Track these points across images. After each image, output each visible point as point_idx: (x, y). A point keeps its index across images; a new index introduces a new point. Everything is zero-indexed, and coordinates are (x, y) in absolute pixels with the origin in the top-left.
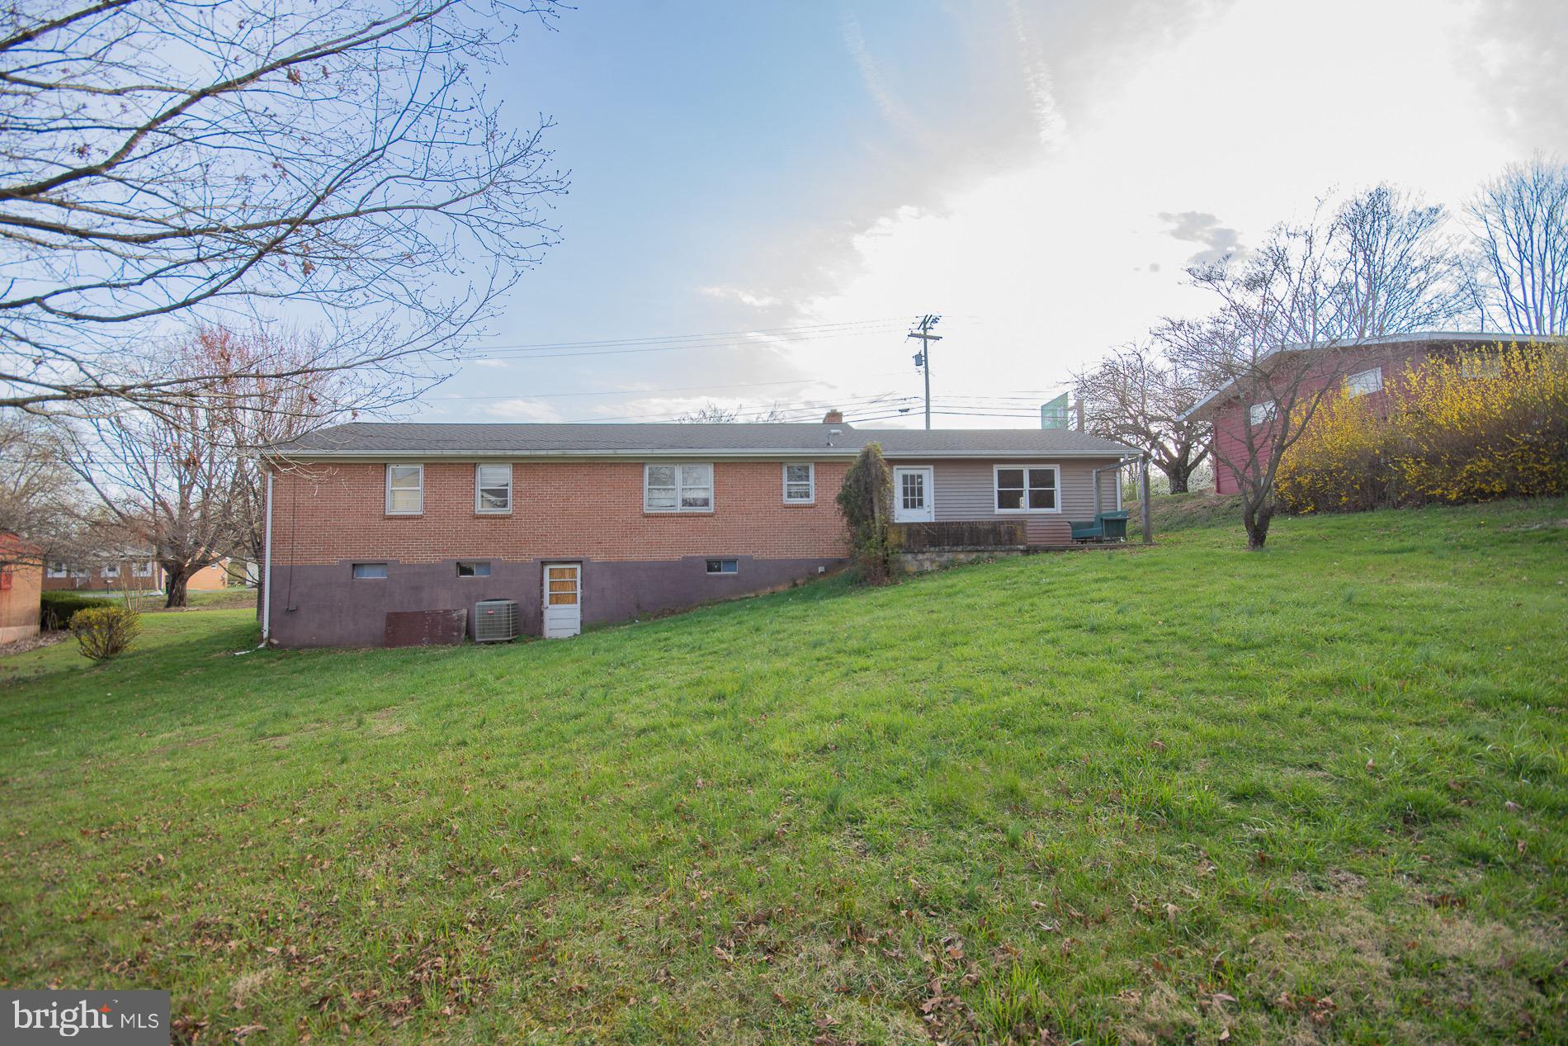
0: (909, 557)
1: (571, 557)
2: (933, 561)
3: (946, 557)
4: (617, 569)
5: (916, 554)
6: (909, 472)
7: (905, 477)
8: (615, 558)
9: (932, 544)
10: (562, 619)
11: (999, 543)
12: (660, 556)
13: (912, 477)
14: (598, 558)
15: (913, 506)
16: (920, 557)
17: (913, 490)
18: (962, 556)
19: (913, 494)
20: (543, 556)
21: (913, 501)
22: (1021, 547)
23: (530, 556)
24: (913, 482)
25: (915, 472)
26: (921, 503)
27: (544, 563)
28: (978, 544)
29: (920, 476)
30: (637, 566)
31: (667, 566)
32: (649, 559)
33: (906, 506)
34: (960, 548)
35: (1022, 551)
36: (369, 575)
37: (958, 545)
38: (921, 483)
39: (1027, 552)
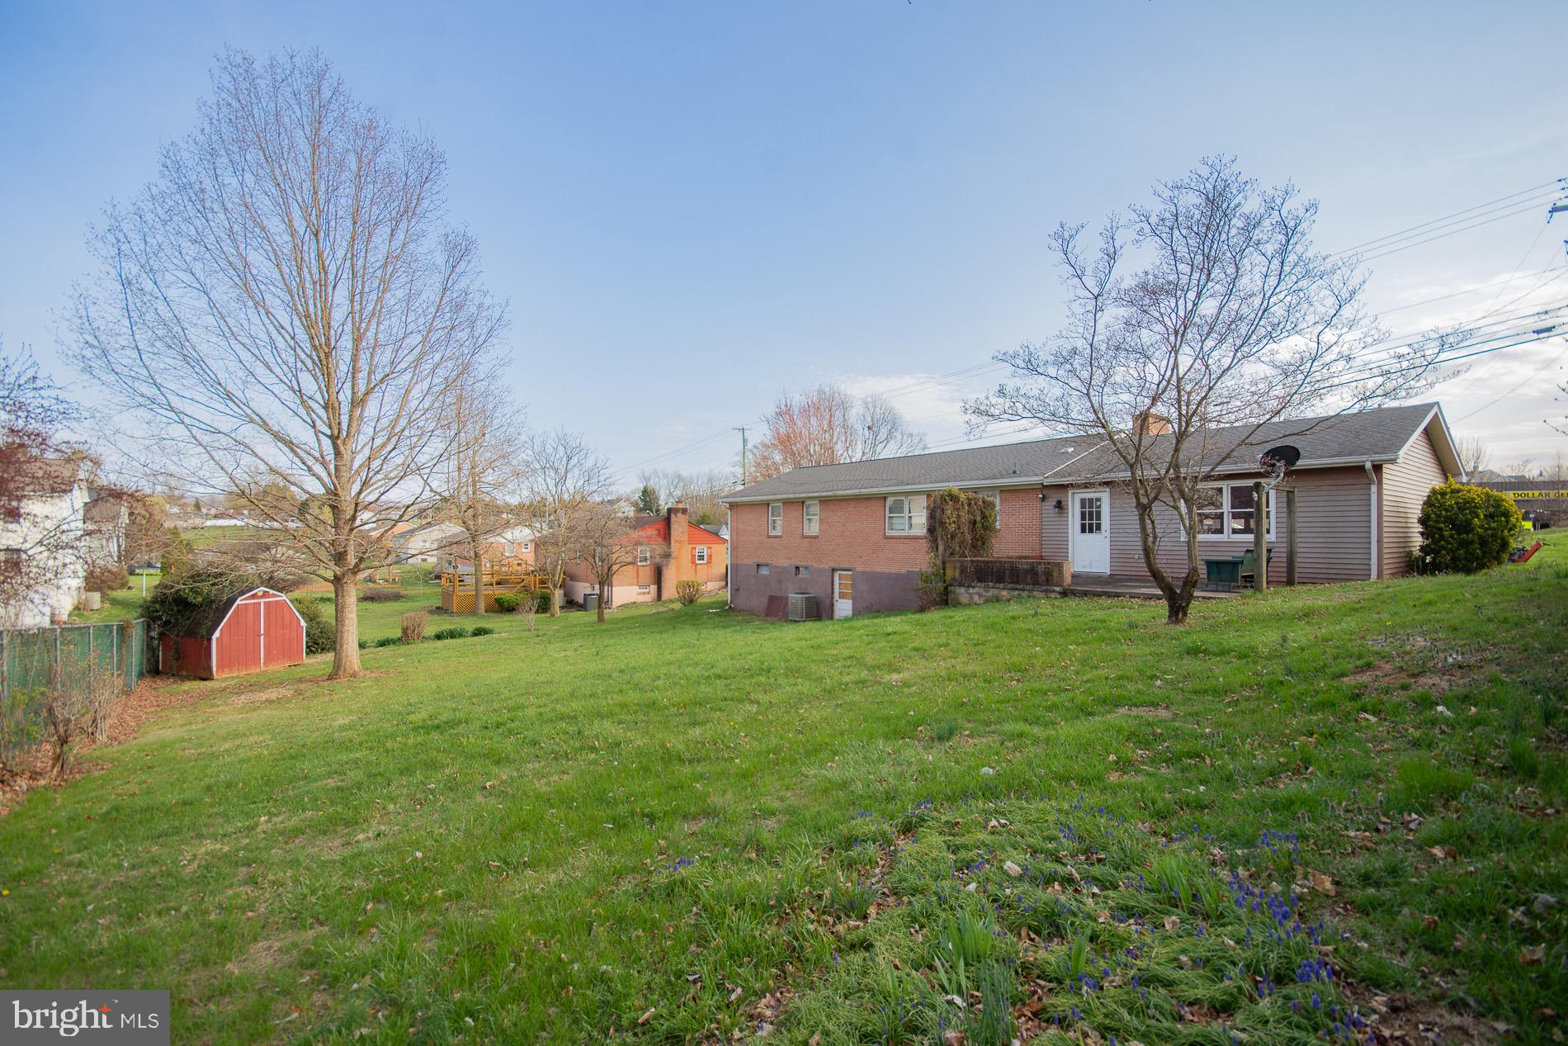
0: (963, 590)
1: (847, 566)
2: (980, 595)
3: (992, 592)
4: (872, 578)
5: (969, 587)
6: (1087, 496)
7: (1083, 501)
8: (868, 570)
9: (980, 580)
10: (843, 607)
11: (1036, 583)
12: (894, 569)
13: (1091, 500)
14: (860, 568)
15: (1091, 531)
16: (971, 590)
17: (1091, 514)
18: (1004, 593)
19: (1091, 518)
20: (833, 565)
21: (1091, 526)
22: (1058, 589)
23: (827, 565)
24: (1091, 506)
25: (1094, 496)
26: (1099, 527)
27: (834, 570)
28: (1017, 582)
29: (1098, 500)
30: (881, 576)
31: (897, 577)
32: (887, 571)
33: (1083, 530)
34: (1002, 586)
35: (1060, 593)
36: (764, 571)
37: (1000, 582)
38: (1099, 507)
39: (1064, 594)
